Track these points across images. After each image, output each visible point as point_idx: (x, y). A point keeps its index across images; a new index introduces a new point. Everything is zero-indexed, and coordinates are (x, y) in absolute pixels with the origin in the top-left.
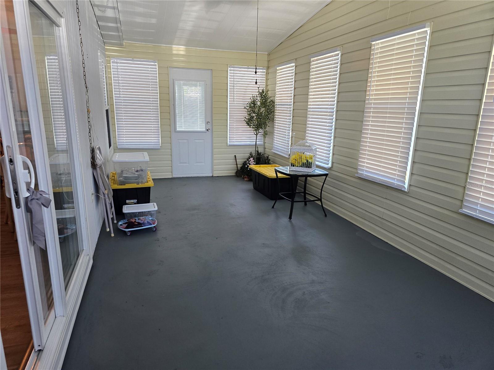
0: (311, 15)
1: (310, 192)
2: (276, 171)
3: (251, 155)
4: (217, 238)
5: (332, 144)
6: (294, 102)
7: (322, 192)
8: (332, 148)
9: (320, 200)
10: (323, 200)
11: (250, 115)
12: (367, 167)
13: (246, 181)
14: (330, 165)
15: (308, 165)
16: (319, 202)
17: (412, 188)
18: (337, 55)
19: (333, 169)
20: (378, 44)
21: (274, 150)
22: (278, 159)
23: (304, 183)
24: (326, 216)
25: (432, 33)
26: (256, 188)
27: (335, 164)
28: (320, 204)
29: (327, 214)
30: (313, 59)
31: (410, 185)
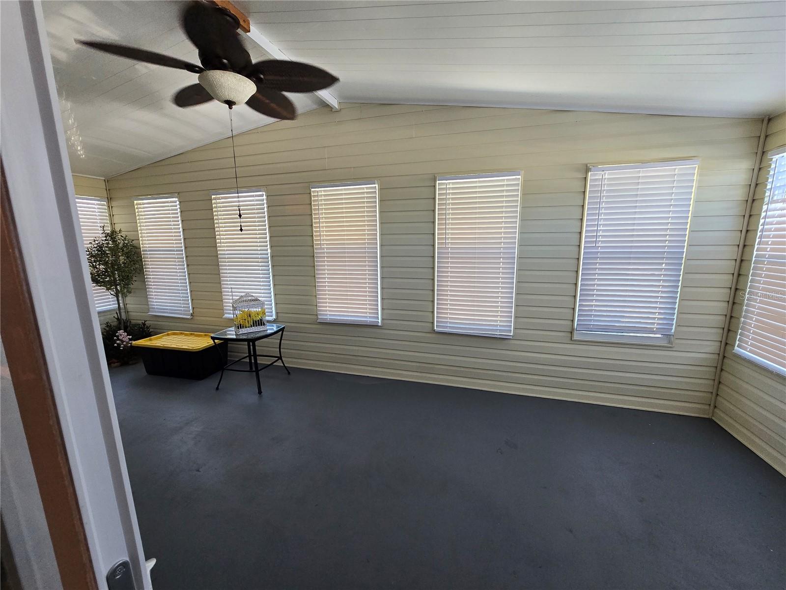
0: (201, 144)
1: (238, 353)
2: (213, 338)
3: (108, 326)
5: (272, 294)
6: (186, 248)
8: (273, 297)
9: (280, 358)
12: (330, 311)
14: (274, 317)
17: (386, 321)
18: (262, 195)
19: (280, 319)
20: (320, 193)
21: (153, 312)
22: (164, 323)
24: (289, 373)
25: (381, 189)
27: (279, 315)
30: (215, 196)
31: (383, 319)
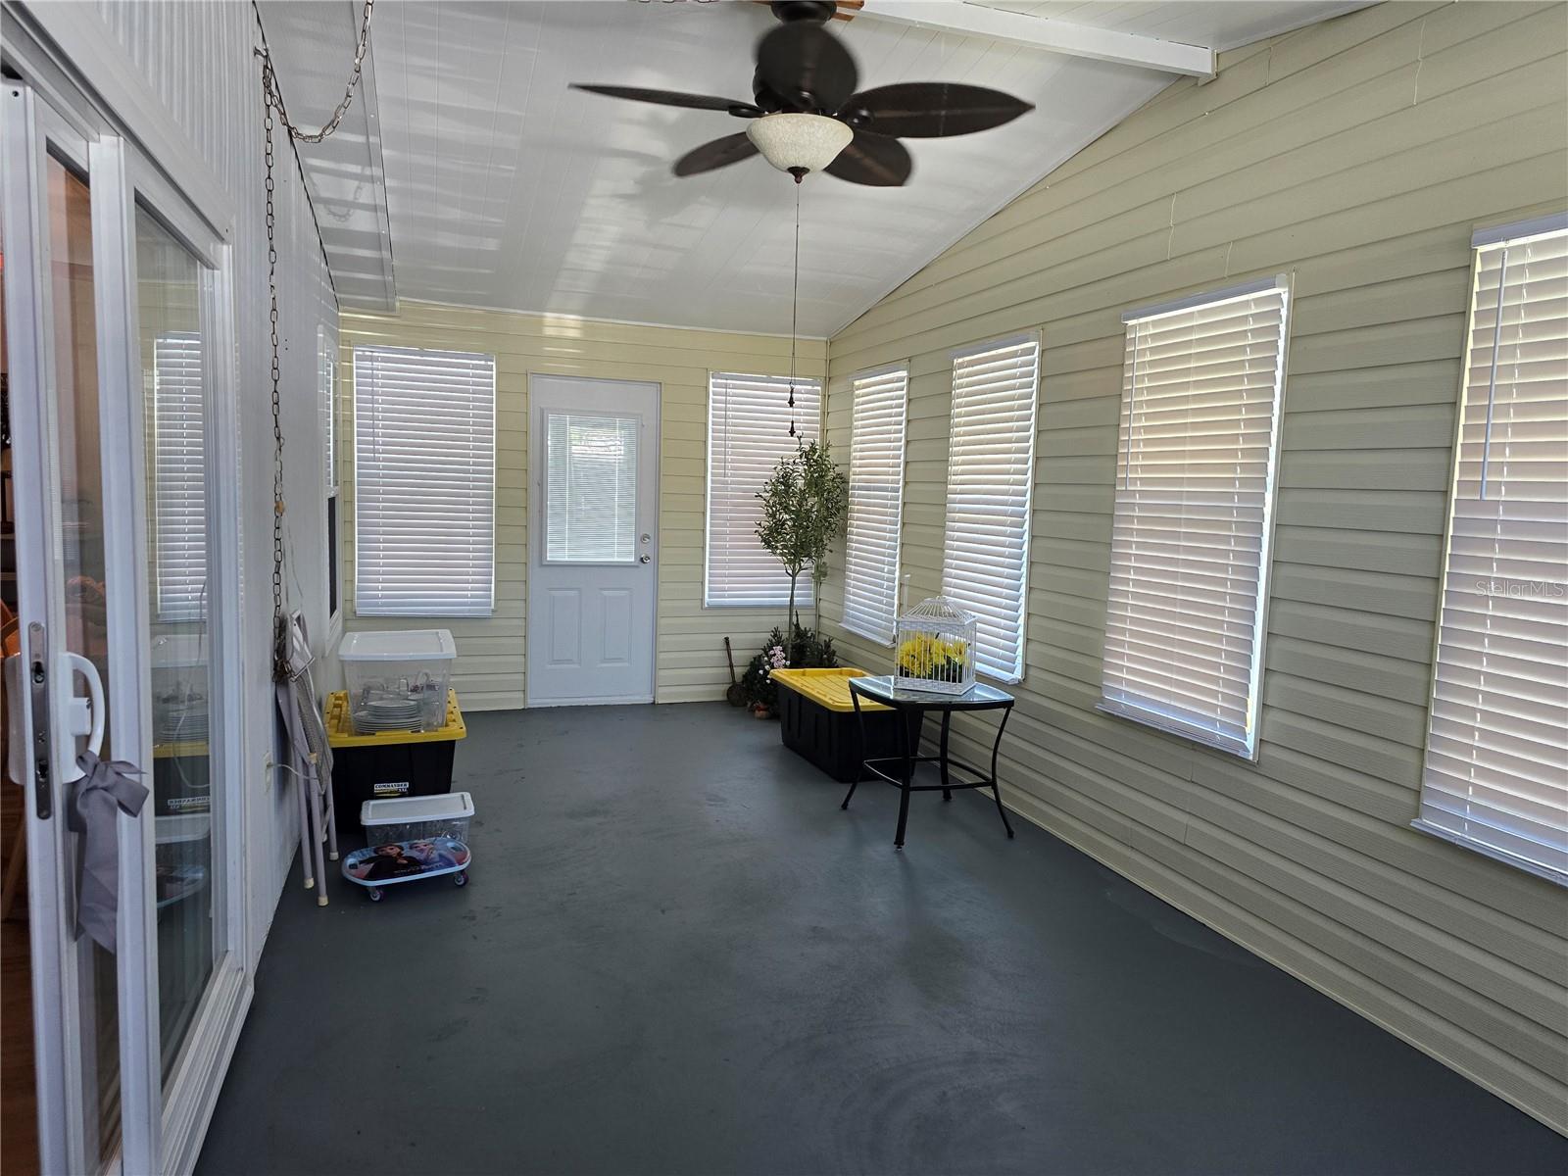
1: (960, 757)
2: (855, 690)
3: (775, 635)
4: (663, 912)
5: (1022, 611)
6: (906, 483)
7: (998, 757)
8: (1021, 621)
9: (992, 784)
10: (999, 783)
11: (773, 516)
12: (1130, 683)
13: (760, 718)
14: (1018, 675)
15: (952, 672)
16: (988, 792)
17: (1270, 751)
18: (1031, 351)
19: (1031, 685)
20: (1144, 327)
21: (847, 622)
22: (864, 653)
23: (939, 728)
24: (1010, 834)
25: (1296, 301)
26: (791, 743)
27: (1032, 672)
28: (993, 796)
29: (1013, 829)
30: (960, 360)
31: (1261, 742)
